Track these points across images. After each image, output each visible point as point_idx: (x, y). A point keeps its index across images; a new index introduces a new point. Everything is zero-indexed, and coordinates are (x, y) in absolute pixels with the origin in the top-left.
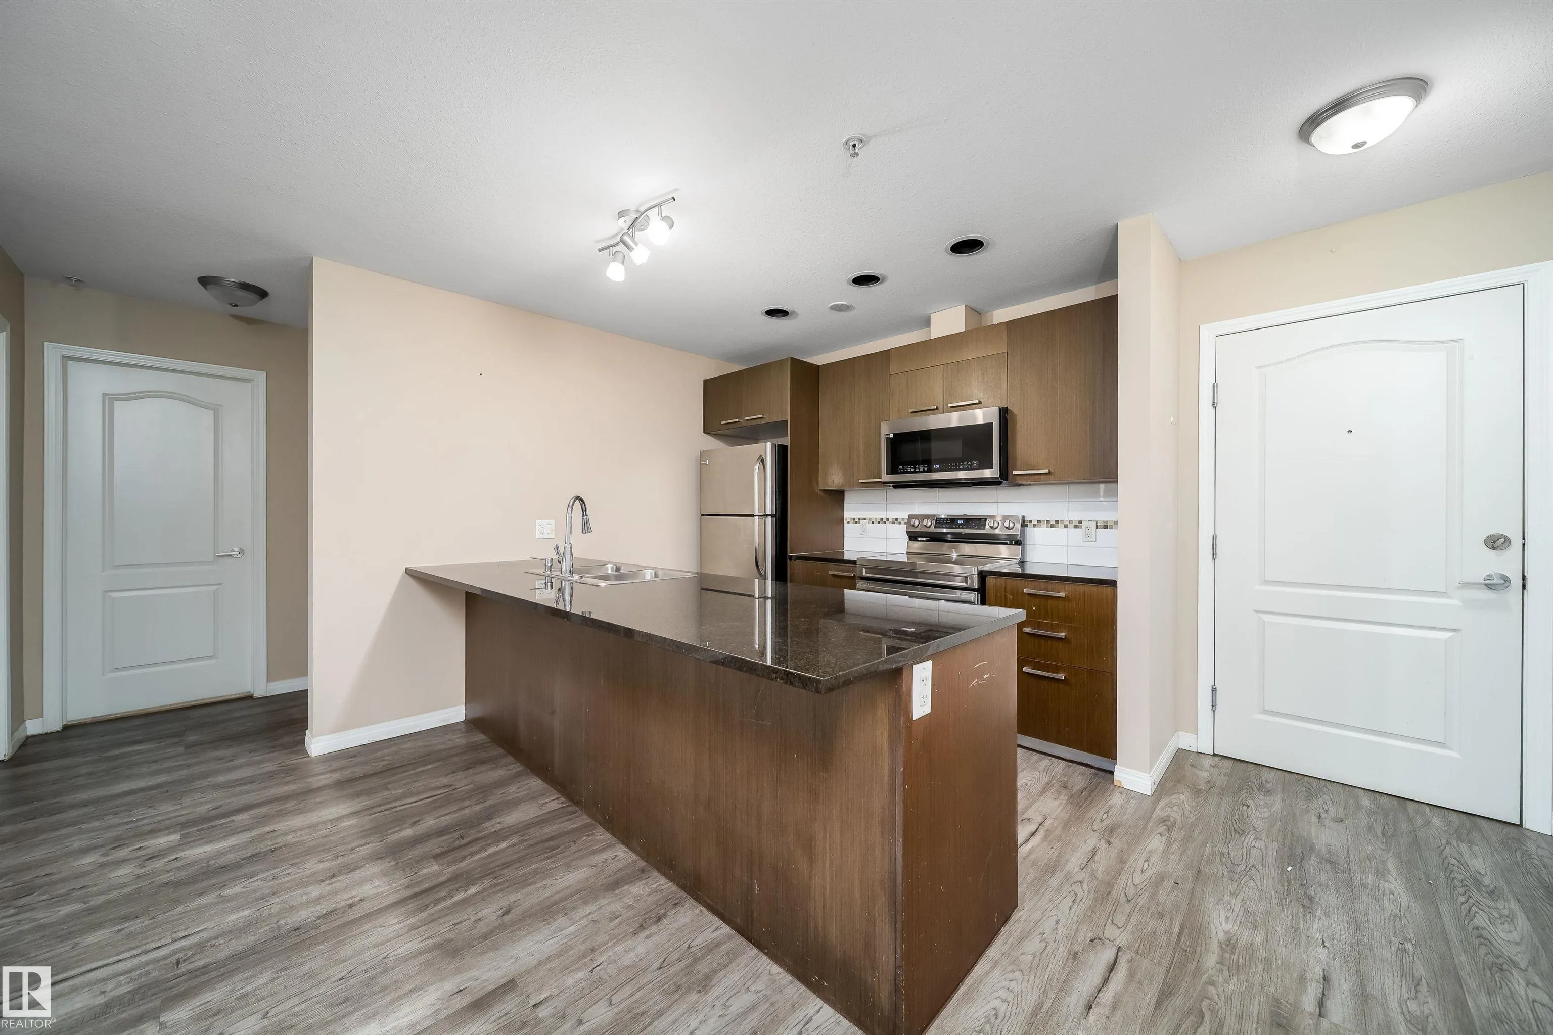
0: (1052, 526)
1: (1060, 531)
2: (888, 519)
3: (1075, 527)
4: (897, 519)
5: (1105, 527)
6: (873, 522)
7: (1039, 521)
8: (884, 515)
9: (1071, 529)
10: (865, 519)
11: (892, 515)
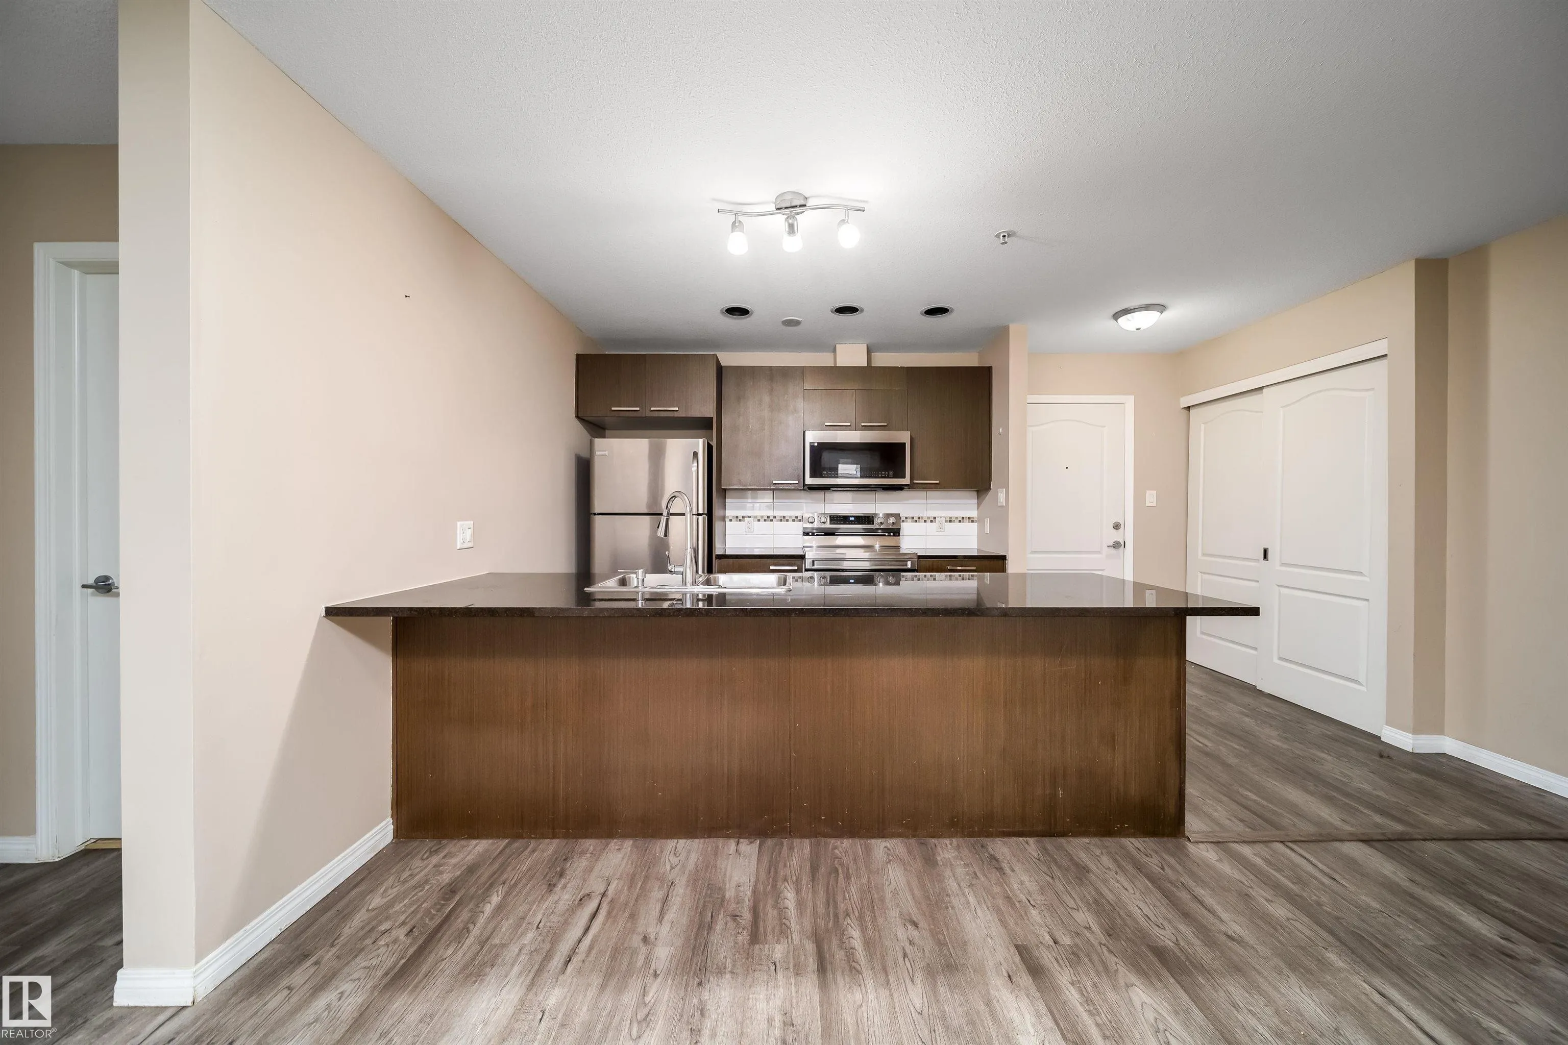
0: (917, 521)
1: (921, 524)
2: (775, 517)
3: (931, 521)
4: (784, 517)
5: (950, 521)
6: (759, 520)
7: (908, 518)
8: (771, 513)
9: (928, 523)
10: (750, 517)
11: (779, 513)
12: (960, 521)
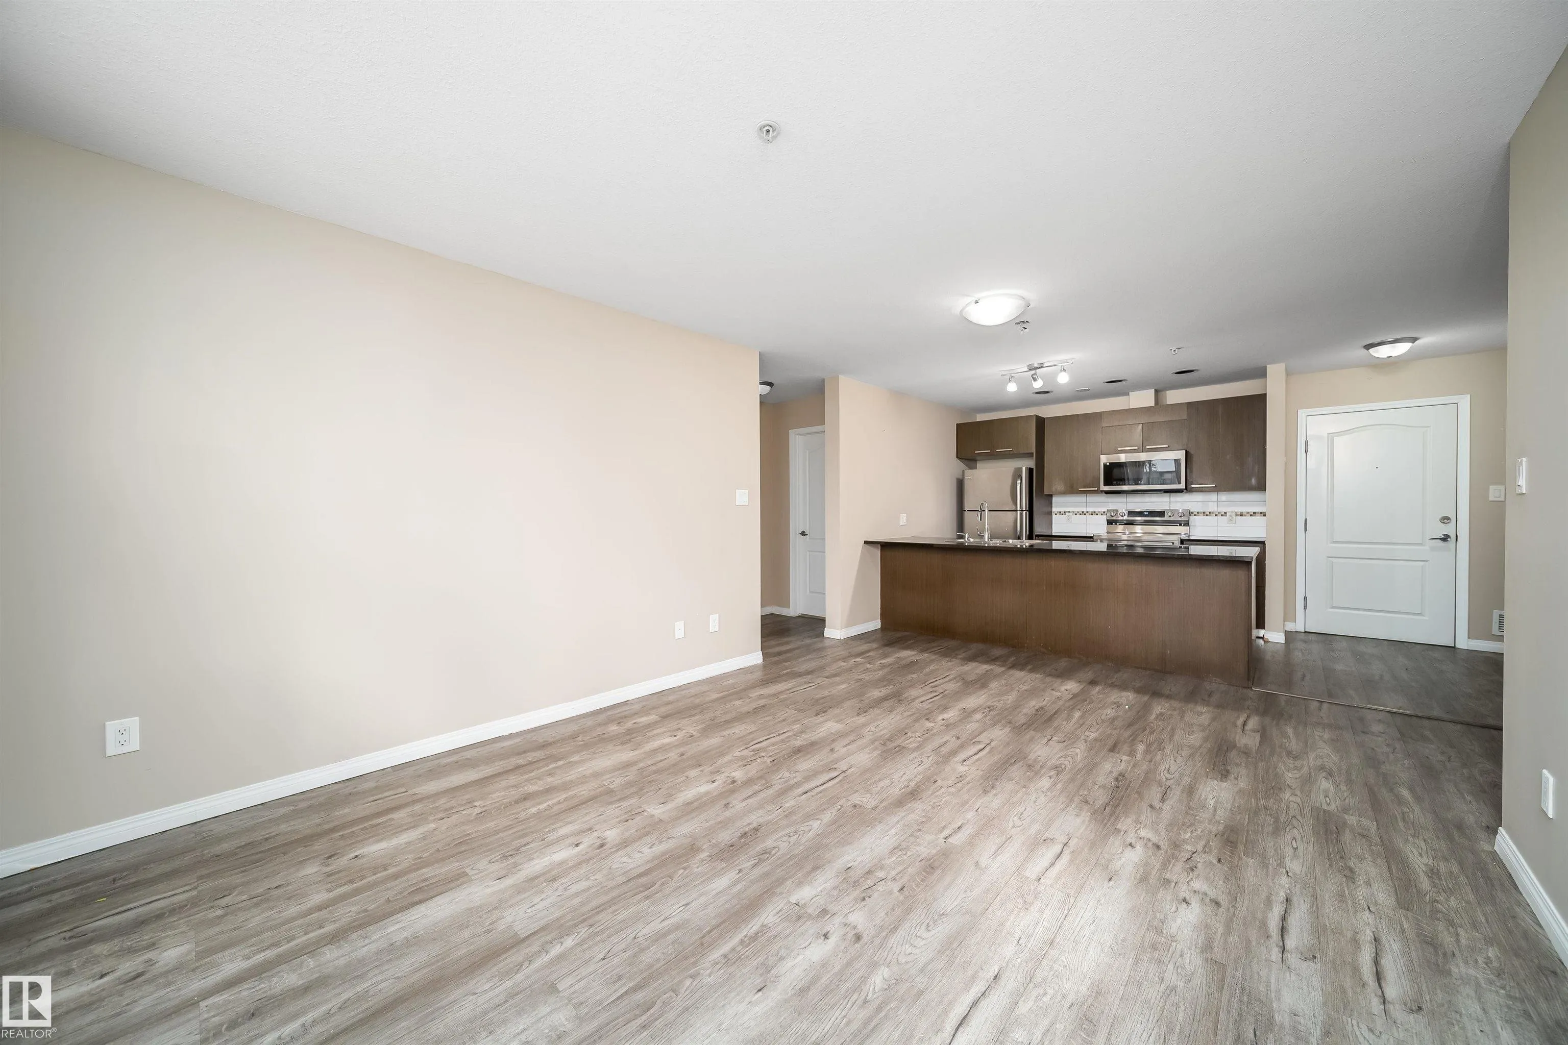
0: (1207, 515)
1: (1212, 518)
2: (1088, 512)
3: (1222, 515)
4: (1095, 512)
5: (1241, 515)
6: (1076, 514)
7: (1198, 513)
8: (1085, 510)
9: (1219, 517)
10: (1069, 512)
11: (1091, 510)
12: (1251, 515)
